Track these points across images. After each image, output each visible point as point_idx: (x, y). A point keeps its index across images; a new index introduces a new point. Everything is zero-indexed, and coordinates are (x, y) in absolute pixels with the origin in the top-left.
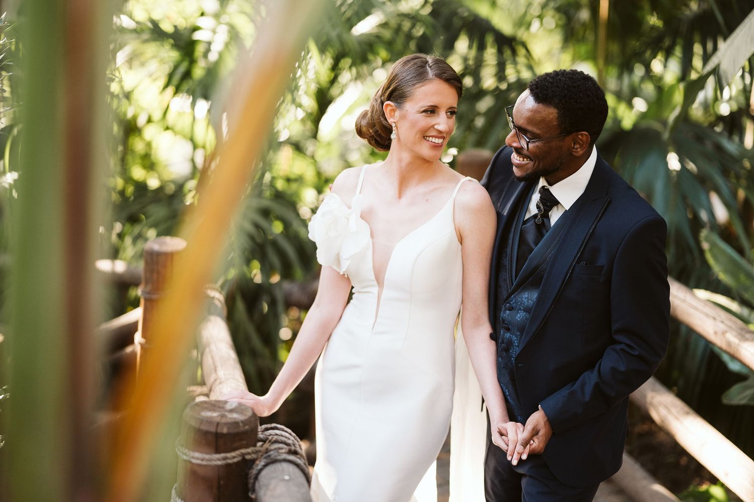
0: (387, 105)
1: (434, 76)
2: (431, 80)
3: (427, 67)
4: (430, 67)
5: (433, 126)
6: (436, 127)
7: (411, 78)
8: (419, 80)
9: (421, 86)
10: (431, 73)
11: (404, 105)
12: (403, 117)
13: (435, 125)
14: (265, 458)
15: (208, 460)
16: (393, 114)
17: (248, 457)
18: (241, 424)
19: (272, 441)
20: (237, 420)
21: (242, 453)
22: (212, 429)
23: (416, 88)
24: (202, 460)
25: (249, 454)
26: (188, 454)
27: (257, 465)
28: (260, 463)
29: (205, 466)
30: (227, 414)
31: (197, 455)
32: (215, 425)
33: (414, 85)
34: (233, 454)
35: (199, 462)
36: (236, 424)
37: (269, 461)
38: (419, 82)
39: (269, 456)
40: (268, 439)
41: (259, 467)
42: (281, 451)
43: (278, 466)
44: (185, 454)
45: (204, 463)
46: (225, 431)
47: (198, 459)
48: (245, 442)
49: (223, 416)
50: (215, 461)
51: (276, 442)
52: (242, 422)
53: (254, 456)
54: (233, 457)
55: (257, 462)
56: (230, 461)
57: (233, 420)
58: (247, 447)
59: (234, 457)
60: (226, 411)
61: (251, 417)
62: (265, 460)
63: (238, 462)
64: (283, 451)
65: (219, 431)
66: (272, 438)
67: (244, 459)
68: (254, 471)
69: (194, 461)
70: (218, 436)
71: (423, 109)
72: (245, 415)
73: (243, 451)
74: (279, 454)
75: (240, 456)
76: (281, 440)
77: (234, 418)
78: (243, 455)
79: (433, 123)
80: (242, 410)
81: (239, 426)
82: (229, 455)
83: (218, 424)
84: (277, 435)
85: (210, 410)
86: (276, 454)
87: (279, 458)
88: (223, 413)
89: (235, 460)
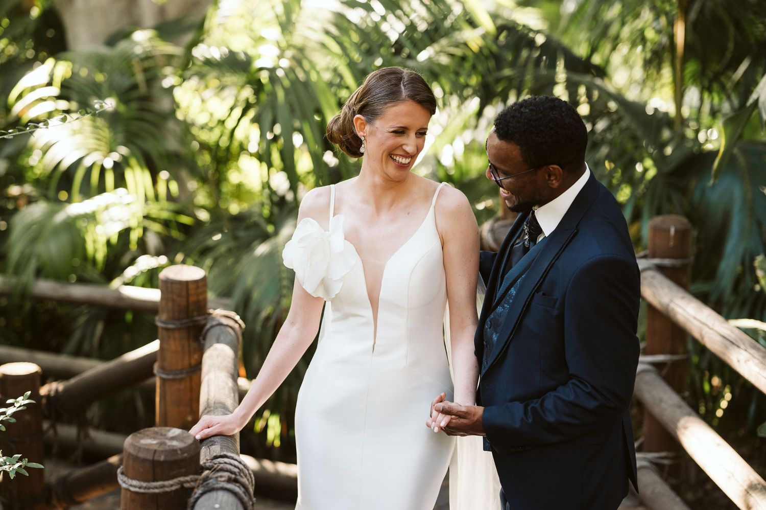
0: (358, 118)
1: (407, 97)
2: (404, 100)
3: (402, 85)
4: (405, 86)
5: (401, 146)
6: (404, 147)
7: (384, 96)
8: (392, 99)
9: (393, 106)
10: (404, 92)
11: (375, 122)
12: (372, 133)
13: (403, 144)
14: (204, 486)
15: (145, 488)
16: (363, 126)
17: (187, 485)
18: (179, 452)
19: (218, 469)
20: (175, 448)
21: (179, 481)
22: (150, 457)
23: (387, 108)
24: (140, 488)
25: (187, 482)
26: (127, 482)
27: (195, 493)
28: (199, 491)
29: (143, 494)
30: (167, 441)
31: (135, 482)
32: (153, 452)
33: (386, 103)
34: (171, 482)
35: (137, 490)
36: (174, 451)
37: (206, 489)
38: (391, 102)
39: (207, 484)
40: (213, 467)
41: (196, 496)
42: (219, 479)
43: (213, 495)
44: (124, 482)
45: (142, 491)
46: (162, 458)
47: (135, 487)
48: (183, 470)
49: (161, 444)
50: (153, 488)
51: (222, 470)
52: (181, 449)
53: (192, 484)
54: (170, 485)
55: (196, 490)
56: (167, 489)
57: (171, 448)
58: (186, 475)
59: (172, 486)
60: (167, 439)
61: (191, 445)
62: (202, 489)
63: (176, 490)
64: (223, 479)
65: (156, 458)
66: (218, 466)
67: (182, 487)
68: (192, 500)
69: (132, 489)
70: (155, 464)
71: (392, 130)
72: (185, 443)
73: (182, 479)
74: (217, 481)
75: (178, 484)
76: (227, 468)
77: (173, 446)
78: (182, 483)
79: (402, 143)
80: (184, 438)
81: (177, 454)
82: (166, 483)
83: (155, 451)
84: (225, 463)
85: (151, 438)
86: (214, 482)
87: (216, 486)
88: (163, 440)
89: (174, 488)
